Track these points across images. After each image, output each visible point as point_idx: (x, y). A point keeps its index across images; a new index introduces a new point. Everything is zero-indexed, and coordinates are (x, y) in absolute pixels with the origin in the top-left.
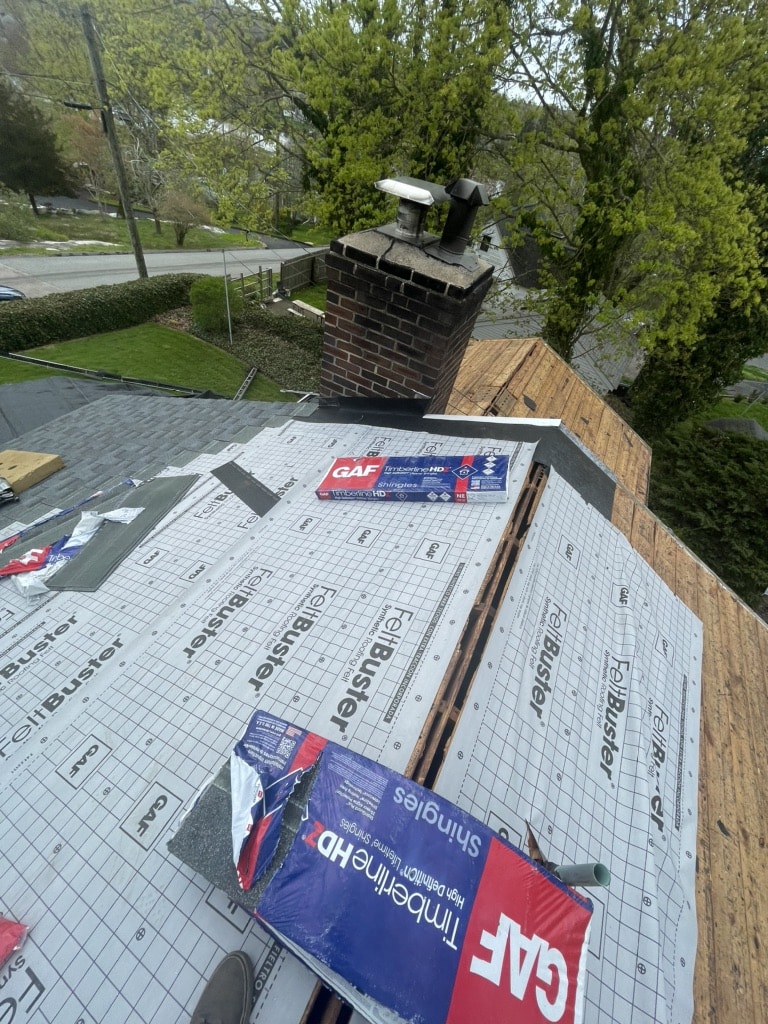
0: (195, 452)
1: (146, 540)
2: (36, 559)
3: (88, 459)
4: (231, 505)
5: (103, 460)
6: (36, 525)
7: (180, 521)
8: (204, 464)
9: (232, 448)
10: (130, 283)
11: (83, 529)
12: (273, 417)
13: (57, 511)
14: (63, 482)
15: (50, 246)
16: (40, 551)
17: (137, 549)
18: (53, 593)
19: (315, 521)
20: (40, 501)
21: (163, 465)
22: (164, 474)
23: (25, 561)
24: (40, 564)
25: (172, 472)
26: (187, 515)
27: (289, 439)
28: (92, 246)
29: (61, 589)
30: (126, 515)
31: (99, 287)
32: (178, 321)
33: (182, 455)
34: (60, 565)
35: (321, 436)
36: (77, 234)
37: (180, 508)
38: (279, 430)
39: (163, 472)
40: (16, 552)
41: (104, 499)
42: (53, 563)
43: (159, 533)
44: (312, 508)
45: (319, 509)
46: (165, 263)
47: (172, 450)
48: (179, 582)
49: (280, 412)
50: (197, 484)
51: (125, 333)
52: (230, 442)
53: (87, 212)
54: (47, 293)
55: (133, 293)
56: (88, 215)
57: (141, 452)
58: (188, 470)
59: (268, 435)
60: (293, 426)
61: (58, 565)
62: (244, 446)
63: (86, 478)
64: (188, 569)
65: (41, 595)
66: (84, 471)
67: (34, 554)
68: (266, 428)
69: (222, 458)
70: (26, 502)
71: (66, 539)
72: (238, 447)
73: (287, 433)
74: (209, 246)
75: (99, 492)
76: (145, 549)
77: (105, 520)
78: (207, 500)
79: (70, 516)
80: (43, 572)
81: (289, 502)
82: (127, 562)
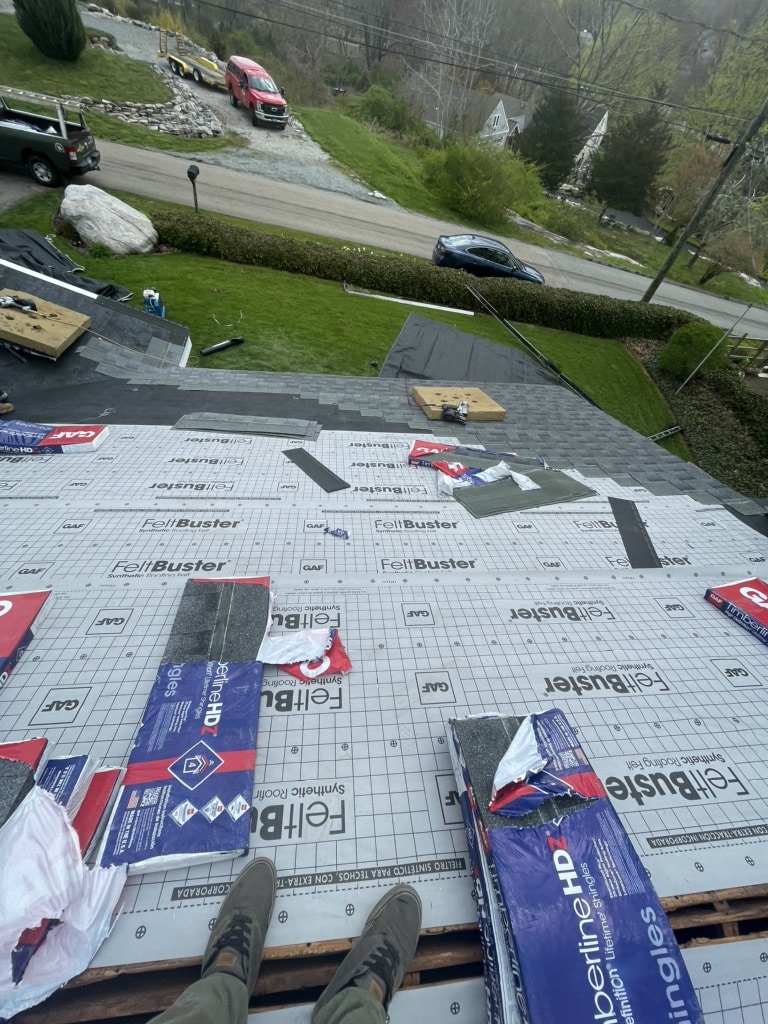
0: (604, 473)
1: (528, 510)
2: (456, 470)
3: (520, 425)
4: (610, 536)
5: (530, 433)
6: (468, 449)
7: (560, 516)
8: (607, 488)
9: (640, 490)
10: (630, 302)
11: (494, 472)
12: (700, 491)
13: (481, 447)
14: (496, 431)
15: (589, 250)
16: (462, 467)
17: (518, 512)
18: (452, 499)
19: (685, 613)
20: (476, 434)
21: (572, 465)
22: (568, 472)
23: (451, 467)
24: (455, 475)
25: (575, 475)
26: (568, 516)
27: (706, 521)
28: (621, 261)
29: (459, 500)
30: (525, 483)
31: (602, 296)
32: (642, 350)
33: (592, 467)
34: (466, 484)
35: (747, 542)
36: (615, 247)
37: (566, 507)
38: (699, 506)
39: (569, 471)
40: (448, 456)
41: (518, 461)
42: (464, 480)
43: (538, 513)
44: (690, 599)
45: (699, 607)
46: (674, 296)
47: (585, 458)
48: (534, 559)
49: (713, 490)
50: (591, 499)
51: (591, 340)
52: (641, 485)
53: (638, 230)
54: (560, 287)
55: (625, 311)
56: (638, 233)
57: (561, 444)
58: (590, 482)
59: (684, 503)
60: (720, 512)
61: (464, 483)
62: (653, 497)
63: (511, 437)
64: (546, 556)
65: (446, 494)
66: (513, 432)
67: (458, 466)
68: (686, 496)
69: (626, 493)
70: (468, 429)
71: (480, 471)
72: (647, 495)
73: (707, 514)
74: (730, 294)
75: (514, 454)
76: (523, 517)
77: (510, 476)
78: (592, 517)
79: (491, 457)
80: (455, 481)
81: (669, 576)
82: (506, 515)
